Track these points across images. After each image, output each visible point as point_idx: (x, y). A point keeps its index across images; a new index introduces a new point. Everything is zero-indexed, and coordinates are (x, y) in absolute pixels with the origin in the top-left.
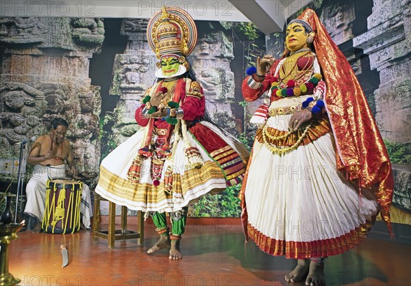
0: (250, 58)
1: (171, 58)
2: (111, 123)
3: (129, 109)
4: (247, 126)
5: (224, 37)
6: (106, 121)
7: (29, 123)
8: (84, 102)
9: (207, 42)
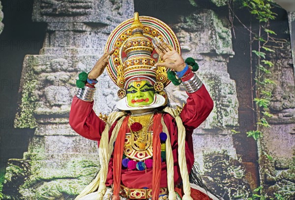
0: (263, 55)
1: (143, 83)
2: (18, 180)
3: (50, 153)
4: (266, 175)
5: (216, 20)
6: (8, 176)
9: (187, 30)
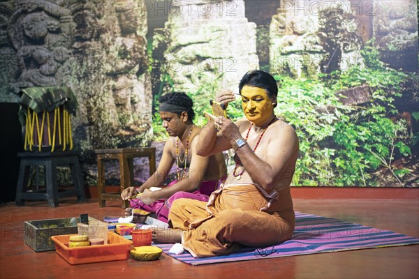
2: (163, 47)
3: (185, 22)
6: (155, 44)
7: (57, 58)
8: (123, 17)
